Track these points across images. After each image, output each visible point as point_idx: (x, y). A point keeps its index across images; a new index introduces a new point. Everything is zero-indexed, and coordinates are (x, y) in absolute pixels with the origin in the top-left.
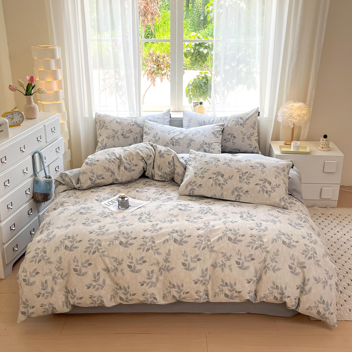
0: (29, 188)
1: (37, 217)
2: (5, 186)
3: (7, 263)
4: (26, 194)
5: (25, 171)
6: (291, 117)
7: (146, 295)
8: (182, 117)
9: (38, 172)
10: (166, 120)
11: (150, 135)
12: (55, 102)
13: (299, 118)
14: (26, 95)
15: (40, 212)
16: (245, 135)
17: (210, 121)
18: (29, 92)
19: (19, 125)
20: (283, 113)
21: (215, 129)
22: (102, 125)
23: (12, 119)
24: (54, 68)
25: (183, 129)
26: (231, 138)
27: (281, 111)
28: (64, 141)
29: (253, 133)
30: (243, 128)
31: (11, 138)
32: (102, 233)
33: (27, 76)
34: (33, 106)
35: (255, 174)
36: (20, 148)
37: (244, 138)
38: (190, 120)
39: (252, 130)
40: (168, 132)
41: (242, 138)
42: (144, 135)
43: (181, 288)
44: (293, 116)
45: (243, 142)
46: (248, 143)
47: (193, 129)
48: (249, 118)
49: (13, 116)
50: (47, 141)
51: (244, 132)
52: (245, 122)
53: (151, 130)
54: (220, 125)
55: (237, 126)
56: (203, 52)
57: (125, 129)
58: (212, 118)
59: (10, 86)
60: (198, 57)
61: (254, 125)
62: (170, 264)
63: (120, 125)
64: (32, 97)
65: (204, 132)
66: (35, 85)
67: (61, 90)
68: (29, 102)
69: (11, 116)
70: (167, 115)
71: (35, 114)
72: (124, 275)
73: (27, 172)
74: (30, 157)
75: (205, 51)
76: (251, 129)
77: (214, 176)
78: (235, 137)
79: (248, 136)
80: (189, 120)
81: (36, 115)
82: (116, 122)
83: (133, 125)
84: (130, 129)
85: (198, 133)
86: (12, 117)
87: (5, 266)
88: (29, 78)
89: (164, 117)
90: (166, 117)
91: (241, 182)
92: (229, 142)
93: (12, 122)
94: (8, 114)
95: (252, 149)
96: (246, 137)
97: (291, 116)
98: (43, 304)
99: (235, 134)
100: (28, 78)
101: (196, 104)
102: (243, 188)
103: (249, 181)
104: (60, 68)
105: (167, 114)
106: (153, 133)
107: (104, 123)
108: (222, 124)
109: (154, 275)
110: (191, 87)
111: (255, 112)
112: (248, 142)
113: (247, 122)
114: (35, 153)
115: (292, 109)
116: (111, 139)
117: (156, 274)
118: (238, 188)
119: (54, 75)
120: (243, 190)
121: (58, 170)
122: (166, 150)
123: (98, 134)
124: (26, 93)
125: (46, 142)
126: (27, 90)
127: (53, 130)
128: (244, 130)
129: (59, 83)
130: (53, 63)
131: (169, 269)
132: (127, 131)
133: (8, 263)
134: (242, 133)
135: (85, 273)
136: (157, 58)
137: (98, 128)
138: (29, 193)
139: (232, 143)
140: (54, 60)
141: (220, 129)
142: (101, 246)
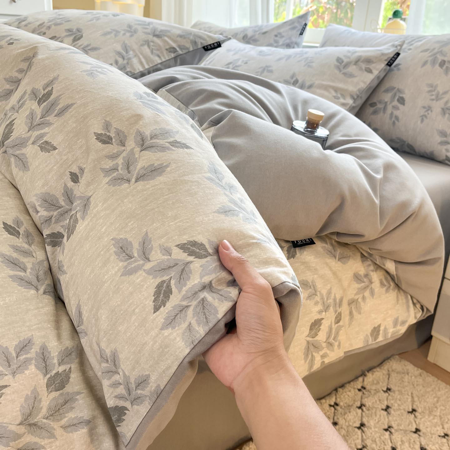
16: (438, 98)
26: (391, 102)
37: (429, 109)
41: (424, 107)
45: (422, 121)
46: (440, 127)
51: (439, 89)
55: (428, 66)
78: (402, 101)
96: (437, 106)
99: (407, 92)
134: (429, 92)
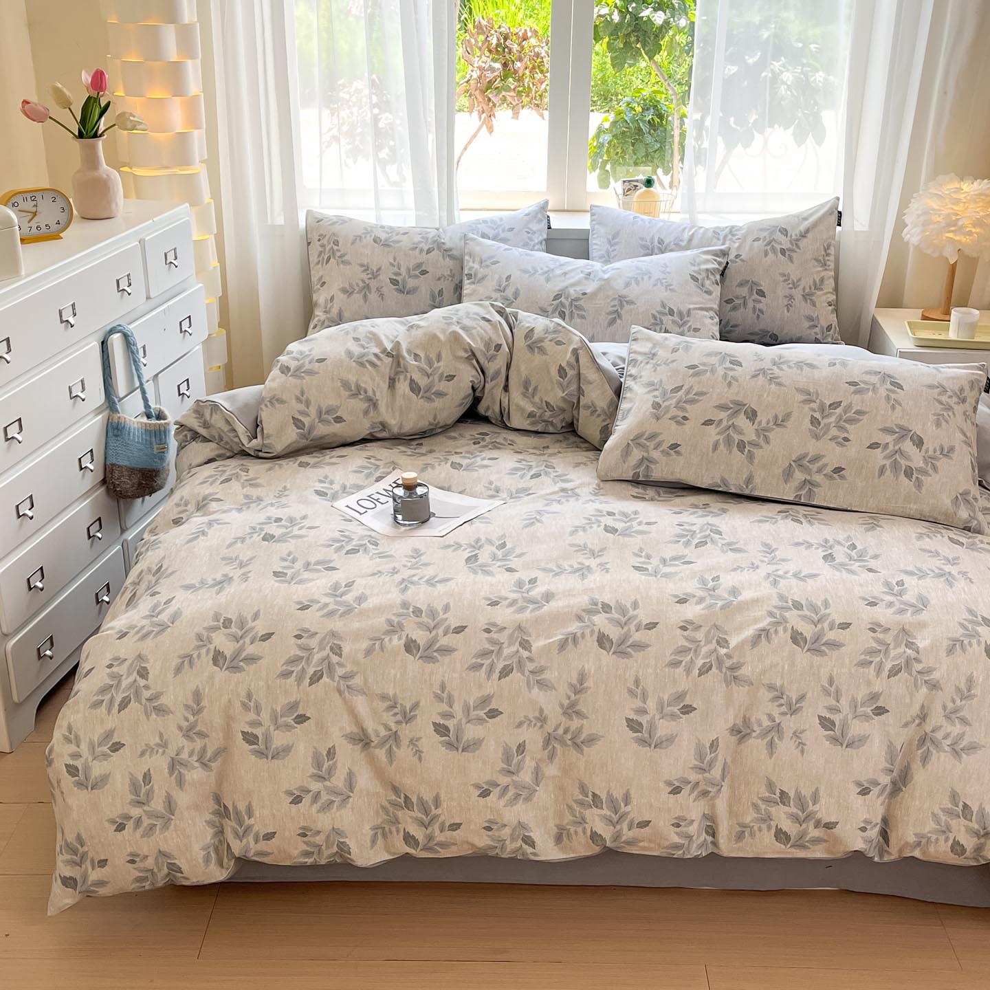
0: (91, 451)
1: (119, 547)
2: (7, 440)
3: (16, 699)
4: (81, 469)
5: (77, 391)
6: (953, 229)
7: (498, 829)
8: (588, 227)
9: (121, 396)
10: (536, 235)
11: (485, 282)
12: (177, 171)
13: (978, 230)
14: (81, 136)
15: (127, 529)
16: (795, 286)
17: (681, 240)
18: (89, 126)
19: (55, 236)
20: (925, 213)
21: (699, 265)
22: (327, 249)
23: (30, 216)
24: (172, 52)
25: (595, 265)
26: (750, 297)
27: (915, 207)
28: (207, 302)
29: (822, 280)
30: (790, 264)
31: (26, 277)
32: (342, 609)
33: (83, 72)
34: (105, 176)
35: (868, 410)
36: (60, 312)
37: (791, 297)
38: (616, 235)
39: (816, 271)
40: (546, 273)
41: (786, 297)
42: (466, 282)
43: (623, 809)
44: (960, 223)
45: (788, 310)
46: (806, 313)
47: (625, 266)
48: (807, 231)
49: (36, 206)
50: (152, 296)
51: (792, 277)
52: (796, 243)
53: (487, 266)
54: (715, 254)
55: (771, 255)
56: (653, 19)
57: (402, 263)
58: (686, 231)
59: (26, 102)
60: (633, 39)
61: (823, 253)
62: (585, 721)
63: (386, 249)
64: (100, 143)
65: (663, 272)
66: (108, 104)
67: (196, 133)
68: (91, 161)
69: (29, 205)
70: (540, 221)
71: (109, 203)
72: (420, 759)
73: (83, 397)
74: (95, 345)
75: (659, 18)
76: (814, 267)
77: (723, 415)
78: (761, 293)
79: (804, 289)
80: (610, 237)
81: (113, 206)
82: (375, 241)
83: (429, 251)
84: (419, 265)
85: (646, 278)
86: (34, 209)
87: (13, 708)
88: (90, 80)
89: (530, 226)
90: (535, 226)
91: (817, 437)
92: (742, 309)
93: (34, 224)
94: (19, 199)
95: (816, 333)
96: (797, 294)
97: (952, 224)
98: (138, 856)
99: (763, 284)
100: (86, 78)
101: (631, 187)
102: (824, 456)
103: (846, 435)
104: (193, 56)
105: (540, 216)
106: (496, 277)
107: (336, 243)
108: (721, 250)
109: (528, 759)
110: (608, 137)
111: (828, 211)
112: (804, 308)
113: (803, 243)
114: (112, 331)
115: (958, 201)
116: (358, 297)
117: (532, 758)
118: (807, 460)
119: (174, 77)
120: (825, 465)
121: (188, 393)
122: (552, 326)
123: (314, 279)
124: (79, 130)
125: (148, 298)
126: (84, 121)
127: (171, 258)
128: (793, 270)
129: (191, 107)
130: (170, 37)
131: (579, 741)
132: (408, 270)
133: (21, 700)
134: (784, 281)
135: (283, 751)
136: (502, 41)
137: (314, 258)
138: (92, 467)
139: (754, 312)
140: (172, 26)
141: (716, 266)
142: (340, 656)
